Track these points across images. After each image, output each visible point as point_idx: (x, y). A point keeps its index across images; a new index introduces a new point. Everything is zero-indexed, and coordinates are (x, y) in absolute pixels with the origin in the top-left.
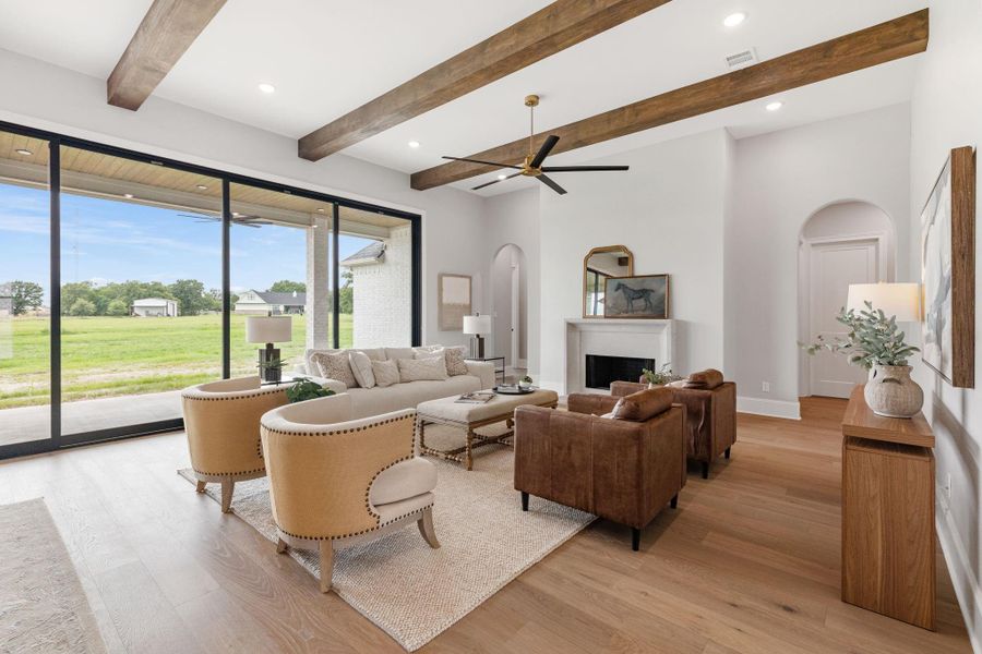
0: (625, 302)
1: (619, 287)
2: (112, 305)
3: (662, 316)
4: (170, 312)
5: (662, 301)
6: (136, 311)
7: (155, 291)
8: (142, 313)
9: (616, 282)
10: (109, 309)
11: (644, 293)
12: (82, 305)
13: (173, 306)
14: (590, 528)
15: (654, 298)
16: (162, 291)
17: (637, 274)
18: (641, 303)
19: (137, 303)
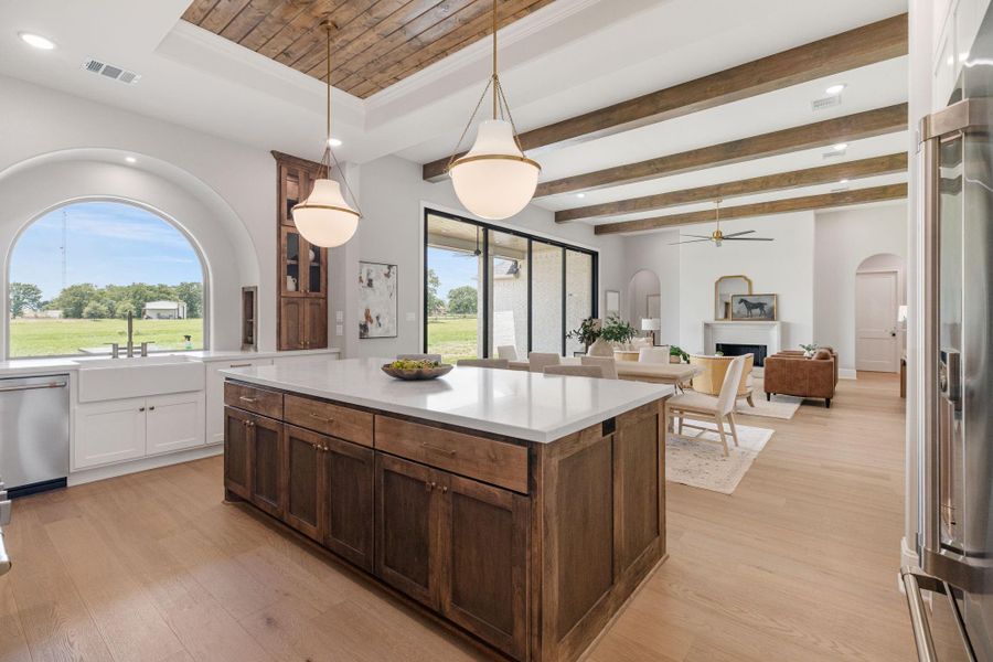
0: (746, 310)
1: (742, 301)
2: (120, 307)
3: (772, 318)
4: (181, 315)
5: (772, 309)
6: (148, 313)
7: (163, 293)
8: (153, 315)
9: (739, 298)
10: (118, 311)
11: (760, 306)
12: (95, 308)
13: (182, 307)
14: (804, 403)
15: (766, 308)
16: (169, 294)
17: (754, 293)
18: (758, 311)
19: (149, 305)
